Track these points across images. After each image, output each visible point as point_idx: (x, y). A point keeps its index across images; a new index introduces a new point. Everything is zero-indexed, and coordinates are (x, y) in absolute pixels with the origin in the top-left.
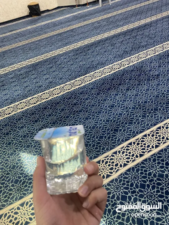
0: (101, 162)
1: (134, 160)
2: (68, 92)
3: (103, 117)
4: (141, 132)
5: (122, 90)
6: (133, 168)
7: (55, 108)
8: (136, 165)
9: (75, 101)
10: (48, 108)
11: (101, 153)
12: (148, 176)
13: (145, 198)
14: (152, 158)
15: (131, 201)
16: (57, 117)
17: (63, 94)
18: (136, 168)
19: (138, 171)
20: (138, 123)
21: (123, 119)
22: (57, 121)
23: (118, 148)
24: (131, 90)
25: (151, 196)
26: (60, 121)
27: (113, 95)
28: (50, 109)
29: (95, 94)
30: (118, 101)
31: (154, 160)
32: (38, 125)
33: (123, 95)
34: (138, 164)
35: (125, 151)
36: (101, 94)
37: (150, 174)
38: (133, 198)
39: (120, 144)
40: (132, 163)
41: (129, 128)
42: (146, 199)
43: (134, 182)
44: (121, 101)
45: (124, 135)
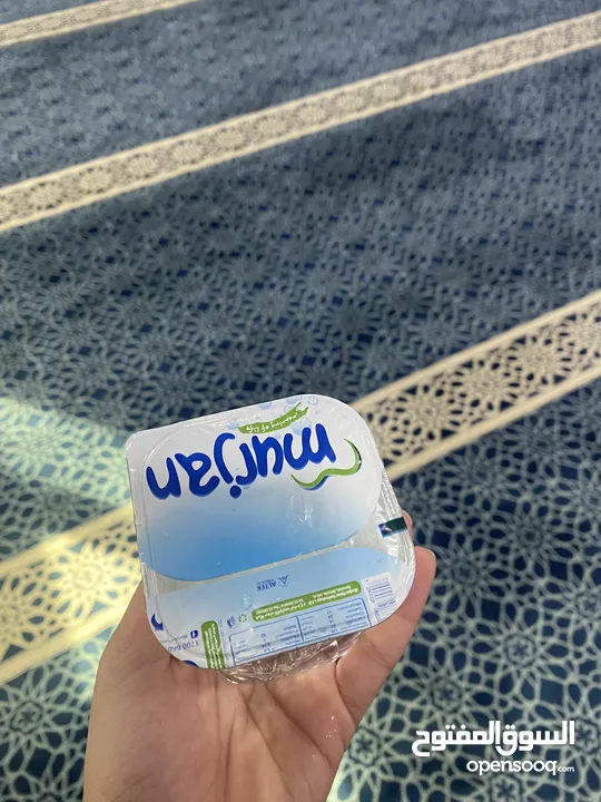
1: (420, 449)
2: (189, 175)
4: (454, 351)
6: (413, 478)
8: (426, 467)
18: (424, 475)
19: (429, 485)
25: (465, 573)
31: (491, 453)
34: (433, 463)
35: (391, 414)
37: (470, 500)
39: (374, 389)
40: (410, 457)
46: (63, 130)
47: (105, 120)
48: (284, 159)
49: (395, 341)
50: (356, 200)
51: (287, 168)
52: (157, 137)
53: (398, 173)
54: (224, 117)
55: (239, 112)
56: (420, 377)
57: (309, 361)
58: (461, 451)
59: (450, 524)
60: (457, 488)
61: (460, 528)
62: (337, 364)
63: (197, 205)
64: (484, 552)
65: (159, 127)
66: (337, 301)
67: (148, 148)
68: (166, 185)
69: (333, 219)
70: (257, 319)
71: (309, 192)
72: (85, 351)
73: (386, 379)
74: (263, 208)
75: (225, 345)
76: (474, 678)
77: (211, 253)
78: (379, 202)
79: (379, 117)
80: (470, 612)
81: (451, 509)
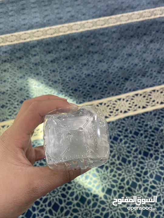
1: (136, 110)
6: (132, 117)
19: (136, 120)
23: (123, 96)
25: (141, 143)
34: (138, 114)
37: (147, 125)
39: (126, 93)
40: (132, 112)
46: (58, 16)
47: (69, 14)
48: (114, 30)
49: (135, 81)
50: (132, 43)
51: (114, 32)
52: (81, 20)
53: (145, 37)
54: (100, 16)
55: (104, 16)
56: (140, 92)
57: (110, 82)
58: (147, 113)
59: (139, 130)
60: (143, 122)
61: (142, 132)
62: (117, 85)
63: (88, 39)
64: (147, 139)
65: (83, 17)
66: (121, 68)
67: (79, 23)
68: (81, 33)
69: (124, 47)
70: (98, 70)
71: (119, 39)
72: (54, 71)
73: (130, 91)
74: (106, 42)
75: (89, 75)
76: (137, 170)
77: (90, 51)
78: (138, 44)
79: (142, 21)
80: (140, 153)
81: (141, 127)
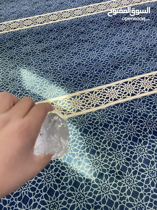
0: (94, 93)
1: (125, 97)
2: (78, 18)
3: (107, 52)
4: (140, 74)
5: (134, 27)
6: (122, 104)
7: (61, 33)
8: (126, 102)
9: (83, 29)
10: (54, 31)
11: (95, 85)
12: (133, 113)
13: (125, 129)
14: (142, 99)
15: (112, 129)
16: (61, 42)
17: (72, 19)
18: (125, 104)
19: (125, 107)
20: (140, 65)
21: (126, 57)
22: (60, 46)
23: (113, 84)
24: (144, 29)
25: (131, 130)
26: (63, 46)
27: (124, 31)
28: (56, 32)
29: (105, 26)
30: (127, 38)
31: (144, 102)
32: (41, 46)
33: (134, 33)
34: (128, 101)
35: (119, 88)
36: (112, 27)
37: (136, 112)
38: (114, 127)
39: (116, 81)
40: (122, 99)
41: (130, 68)
42: (125, 131)
43: (119, 115)
44: (130, 39)
45: (123, 73)
49: (125, 69)
51: (104, 19)
54: (90, 4)
57: (100, 71)
58: (136, 100)
62: (108, 73)
66: (111, 56)
70: (89, 58)
72: (45, 61)
73: (120, 79)
74: (96, 30)
75: (79, 64)
